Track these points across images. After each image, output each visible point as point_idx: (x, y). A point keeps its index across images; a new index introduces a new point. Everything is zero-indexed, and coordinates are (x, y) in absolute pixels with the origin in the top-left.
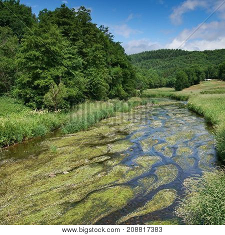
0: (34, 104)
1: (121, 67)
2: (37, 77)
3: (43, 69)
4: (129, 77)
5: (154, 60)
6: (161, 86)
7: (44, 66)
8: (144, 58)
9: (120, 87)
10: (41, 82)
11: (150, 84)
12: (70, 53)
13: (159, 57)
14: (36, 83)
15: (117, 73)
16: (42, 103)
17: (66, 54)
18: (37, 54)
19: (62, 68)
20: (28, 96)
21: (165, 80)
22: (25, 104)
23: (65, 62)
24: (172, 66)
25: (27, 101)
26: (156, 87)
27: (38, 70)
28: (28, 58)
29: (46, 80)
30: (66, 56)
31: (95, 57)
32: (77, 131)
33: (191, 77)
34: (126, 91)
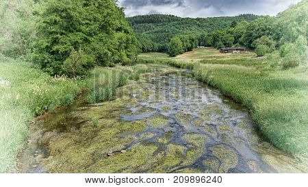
0: (51, 69)
1: (125, 32)
2: (55, 42)
3: (62, 34)
4: (130, 42)
5: (147, 25)
6: (153, 51)
7: (64, 31)
8: (137, 22)
9: (123, 53)
10: (60, 48)
11: (143, 49)
12: (87, 19)
13: (152, 22)
14: (55, 48)
15: (120, 38)
16: (59, 69)
17: (83, 20)
18: (58, 19)
19: (81, 33)
20: (46, 61)
21: (157, 45)
22: (42, 68)
23: (83, 28)
24: (165, 31)
25: (44, 66)
26: (148, 51)
27: (59, 35)
28: (48, 23)
29: (65, 46)
30: (84, 22)
31: (106, 23)
32: (102, 101)
33: (185, 44)
34: (128, 56)
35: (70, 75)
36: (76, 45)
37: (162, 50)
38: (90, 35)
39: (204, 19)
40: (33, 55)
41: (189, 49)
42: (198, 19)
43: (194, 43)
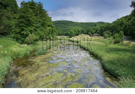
0: (20, 41)
1: (52, 27)
2: (23, 30)
3: (25, 27)
4: (54, 31)
5: (61, 24)
6: (63, 35)
7: (26, 26)
9: (51, 35)
10: (25, 33)
11: (59, 34)
14: (22, 32)
15: (50, 30)
16: (24, 41)
17: (35, 21)
18: (24, 20)
19: (33, 27)
20: (18, 38)
21: (64, 33)
22: (16, 41)
23: (34, 25)
24: (68, 27)
25: (17, 40)
26: (61, 35)
27: (24, 27)
29: (27, 32)
31: (44, 23)
32: (41, 55)
33: (76, 33)
35: (28, 44)
36: (31, 32)
37: (66, 35)
38: (37, 28)
39: (84, 23)
40: (13, 35)
41: (77, 35)
42: (81, 23)
43: (79, 32)
